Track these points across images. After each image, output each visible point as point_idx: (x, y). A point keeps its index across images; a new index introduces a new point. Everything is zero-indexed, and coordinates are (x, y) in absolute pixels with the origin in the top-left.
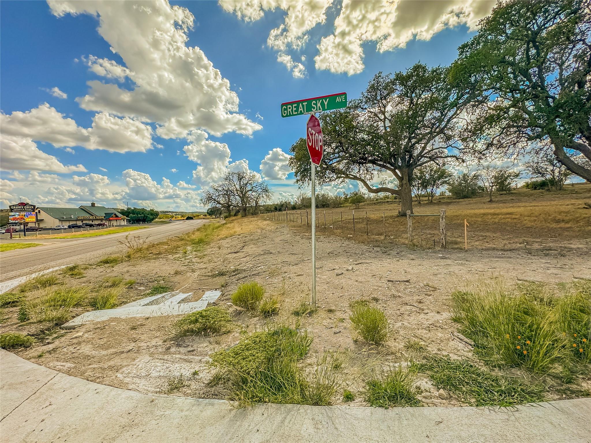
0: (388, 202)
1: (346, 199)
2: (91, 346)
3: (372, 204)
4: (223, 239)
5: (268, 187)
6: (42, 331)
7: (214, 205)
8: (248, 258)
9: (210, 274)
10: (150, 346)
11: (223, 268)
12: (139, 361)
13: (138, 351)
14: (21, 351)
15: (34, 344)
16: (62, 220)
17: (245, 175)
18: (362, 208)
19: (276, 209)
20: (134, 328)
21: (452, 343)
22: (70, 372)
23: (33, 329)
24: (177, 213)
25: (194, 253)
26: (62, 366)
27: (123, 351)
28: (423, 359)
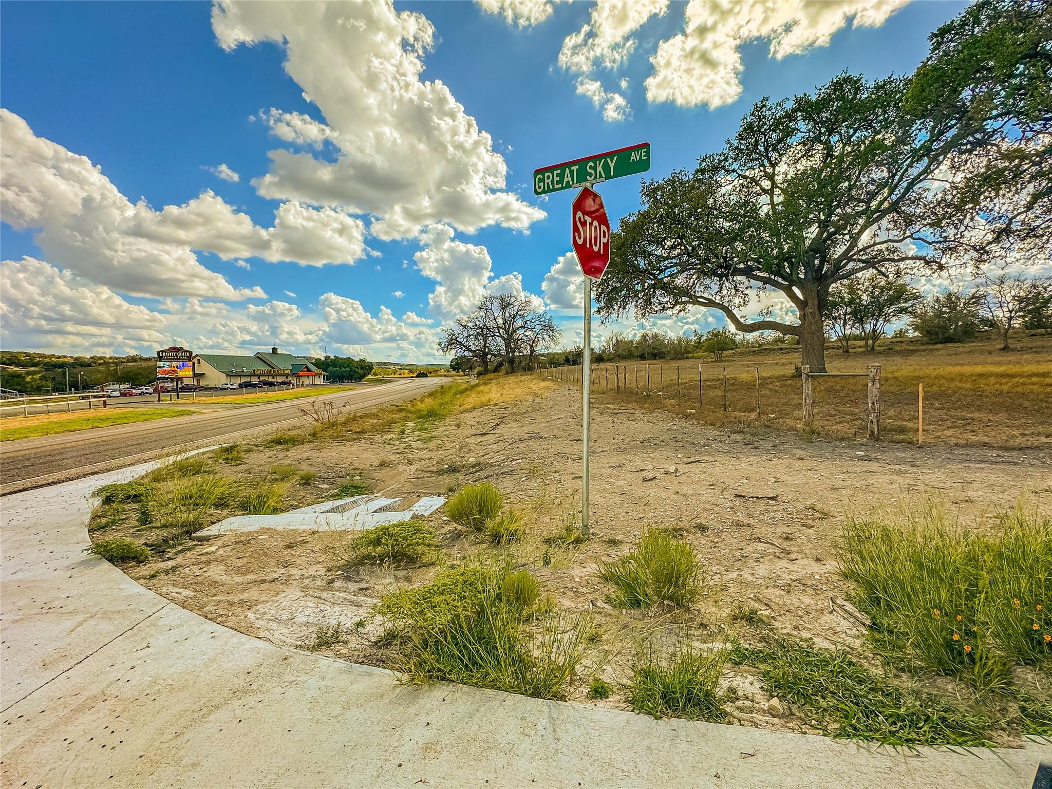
0: (781, 349)
1: (699, 343)
2: (222, 568)
3: (748, 354)
4: (468, 411)
5: (553, 321)
6: (165, 541)
7: (460, 353)
8: (500, 444)
9: (435, 469)
10: (306, 575)
11: (457, 460)
12: (284, 597)
13: (286, 582)
14: (131, 567)
15: (150, 558)
16: (229, 375)
17: (513, 300)
18: (728, 361)
19: (567, 361)
20: (289, 546)
21: (827, 618)
22: (186, 604)
23: (153, 537)
24: (402, 366)
25: (417, 433)
26: (178, 593)
27: (266, 580)
28: (760, 641)
